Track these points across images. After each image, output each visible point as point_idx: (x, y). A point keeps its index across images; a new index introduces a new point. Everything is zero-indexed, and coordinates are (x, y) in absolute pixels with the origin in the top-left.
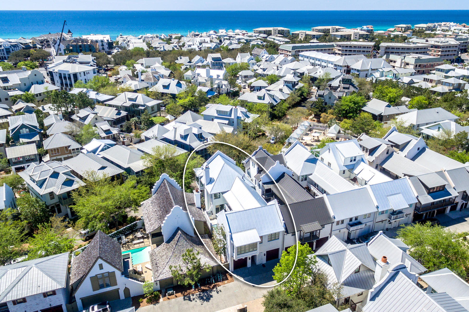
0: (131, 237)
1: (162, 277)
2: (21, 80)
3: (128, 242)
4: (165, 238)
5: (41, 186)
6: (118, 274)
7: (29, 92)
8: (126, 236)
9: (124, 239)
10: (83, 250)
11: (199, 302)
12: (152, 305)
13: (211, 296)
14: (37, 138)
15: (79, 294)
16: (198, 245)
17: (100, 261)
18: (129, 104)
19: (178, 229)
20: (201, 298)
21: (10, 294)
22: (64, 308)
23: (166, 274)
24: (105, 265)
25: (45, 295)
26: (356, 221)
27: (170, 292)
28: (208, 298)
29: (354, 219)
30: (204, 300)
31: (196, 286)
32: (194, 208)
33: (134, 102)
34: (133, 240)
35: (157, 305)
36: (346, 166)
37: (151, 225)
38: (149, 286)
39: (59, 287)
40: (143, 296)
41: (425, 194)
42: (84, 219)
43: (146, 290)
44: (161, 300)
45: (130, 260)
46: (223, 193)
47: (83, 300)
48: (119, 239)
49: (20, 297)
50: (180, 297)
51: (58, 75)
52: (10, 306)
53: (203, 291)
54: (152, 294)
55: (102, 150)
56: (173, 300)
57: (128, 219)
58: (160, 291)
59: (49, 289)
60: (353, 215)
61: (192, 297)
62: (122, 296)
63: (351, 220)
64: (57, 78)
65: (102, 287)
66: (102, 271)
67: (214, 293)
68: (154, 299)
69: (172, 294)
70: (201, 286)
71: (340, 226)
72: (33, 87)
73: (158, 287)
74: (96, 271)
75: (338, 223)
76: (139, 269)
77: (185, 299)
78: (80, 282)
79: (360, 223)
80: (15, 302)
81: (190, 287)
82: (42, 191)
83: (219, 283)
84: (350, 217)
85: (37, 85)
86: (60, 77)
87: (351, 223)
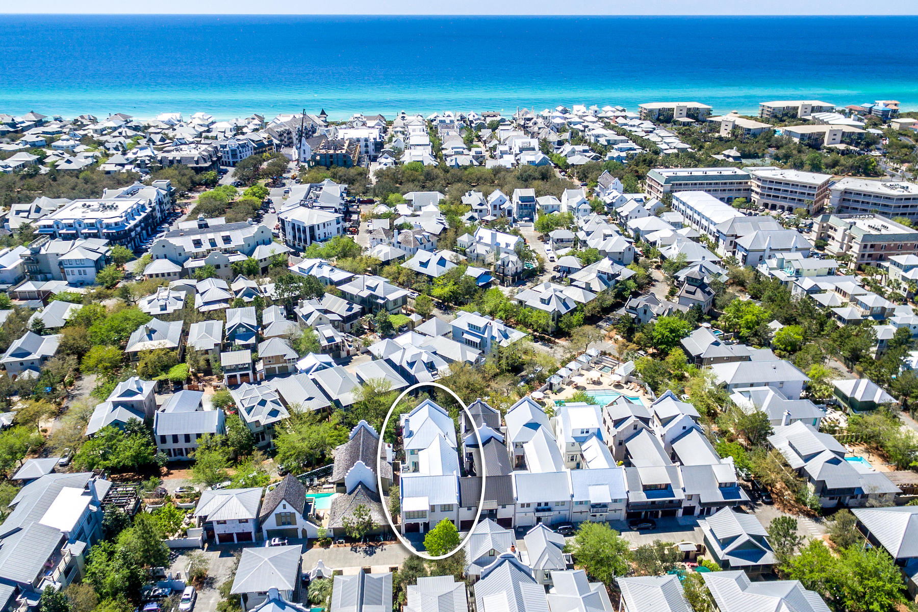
0: (323, 480)
1: (336, 526)
2: (245, 240)
3: (319, 485)
4: (348, 490)
5: (249, 412)
6: (298, 516)
7: (253, 257)
8: (319, 478)
9: (316, 482)
10: (277, 486)
11: (362, 554)
12: (323, 549)
13: (375, 553)
14: (252, 340)
15: (266, 526)
16: (377, 501)
17: (284, 502)
18: (365, 293)
19: (360, 483)
20: (366, 552)
21: (215, 515)
22: (253, 534)
23: (339, 524)
24: (288, 505)
25: (240, 521)
26: (546, 507)
27: (341, 541)
28: (372, 553)
29: (543, 505)
30: (367, 554)
31: (365, 541)
32: (384, 462)
33: (373, 292)
34: (324, 483)
35: (327, 550)
36: (575, 438)
37: (338, 473)
38: (323, 531)
39: (251, 517)
40: (317, 540)
41: (639, 490)
42: (281, 456)
43: (319, 535)
44: (332, 546)
45: (313, 504)
46: (419, 450)
47: (268, 531)
48: (312, 480)
49: (222, 519)
50: (349, 547)
51: (291, 226)
52: (215, 524)
53: (370, 546)
54: (325, 539)
55: (317, 370)
56: (341, 548)
57: (326, 459)
58: (333, 538)
59: (243, 517)
60: (543, 500)
61: (358, 549)
62: (300, 536)
63: (539, 504)
64: (289, 229)
65: (284, 524)
66: (285, 511)
67: (378, 550)
68: (326, 544)
69: (342, 543)
70: (370, 541)
71: (526, 509)
72: (258, 248)
73: (332, 534)
74: (280, 509)
75: (523, 505)
76: (321, 515)
77: (351, 550)
78: (267, 516)
79: (549, 510)
80: (219, 522)
81: (359, 540)
82: (250, 419)
83: (387, 542)
84: (539, 501)
85: (263, 247)
86: (293, 228)
87: (539, 508)
